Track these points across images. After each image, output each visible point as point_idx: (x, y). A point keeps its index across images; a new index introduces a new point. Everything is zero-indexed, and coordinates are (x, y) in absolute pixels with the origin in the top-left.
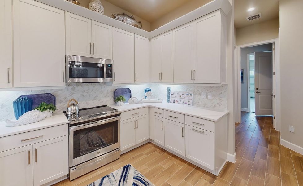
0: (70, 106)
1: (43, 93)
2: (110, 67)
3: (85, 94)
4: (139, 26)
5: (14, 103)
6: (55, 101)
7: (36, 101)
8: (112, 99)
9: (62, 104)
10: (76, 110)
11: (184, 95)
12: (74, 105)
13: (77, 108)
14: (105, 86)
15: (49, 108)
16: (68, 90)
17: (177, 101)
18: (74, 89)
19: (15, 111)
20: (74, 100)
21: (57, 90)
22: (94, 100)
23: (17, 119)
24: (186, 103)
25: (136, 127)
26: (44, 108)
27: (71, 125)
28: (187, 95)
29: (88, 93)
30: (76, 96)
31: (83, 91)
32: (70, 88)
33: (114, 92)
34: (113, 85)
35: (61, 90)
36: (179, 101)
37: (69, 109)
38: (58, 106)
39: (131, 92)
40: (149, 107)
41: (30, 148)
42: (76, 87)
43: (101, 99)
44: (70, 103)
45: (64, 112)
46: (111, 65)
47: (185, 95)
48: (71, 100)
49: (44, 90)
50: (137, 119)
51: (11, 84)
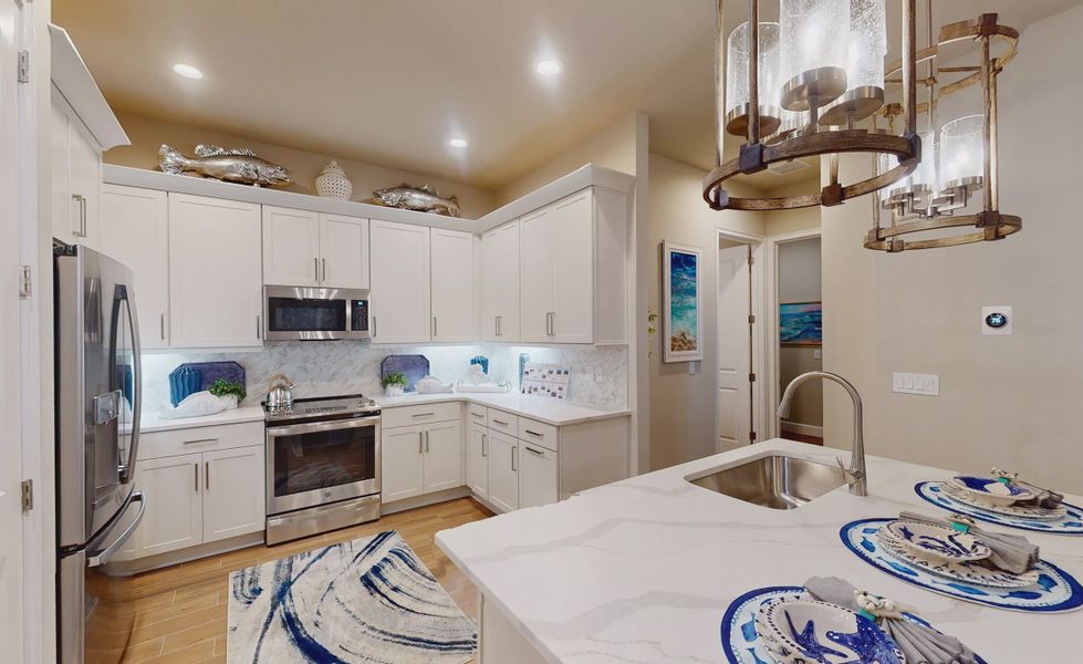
0: (274, 389)
1: (222, 360)
2: (361, 309)
3: (309, 366)
4: (451, 206)
5: (171, 376)
6: (244, 377)
7: (207, 376)
8: (377, 381)
9: (260, 385)
10: (285, 398)
11: (551, 373)
12: (282, 388)
13: (288, 395)
14: (358, 348)
15: (232, 391)
16: (271, 356)
17: (536, 389)
18: (284, 354)
19: (172, 392)
20: (283, 377)
21: (249, 355)
22: (330, 380)
23: (176, 406)
24: (554, 395)
25: (424, 448)
26: (223, 390)
27: (270, 424)
28: (559, 372)
29: (315, 363)
30: (289, 370)
31: (306, 360)
32: (276, 351)
33: (382, 364)
34: (372, 346)
35: (258, 355)
36: (539, 388)
37: (272, 396)
38: (250, 389)
39: (428, 366)
40: (465, 403)
41: (196, 459)
42: (288, 350)
43: (347, 379)
44: (274, 384)
45: (263, 404)
46: (365, 303)
47: (555, 372)
48: (276, 378)
49: (222, 355)
50: (426, 428)
51: (166, 340)
